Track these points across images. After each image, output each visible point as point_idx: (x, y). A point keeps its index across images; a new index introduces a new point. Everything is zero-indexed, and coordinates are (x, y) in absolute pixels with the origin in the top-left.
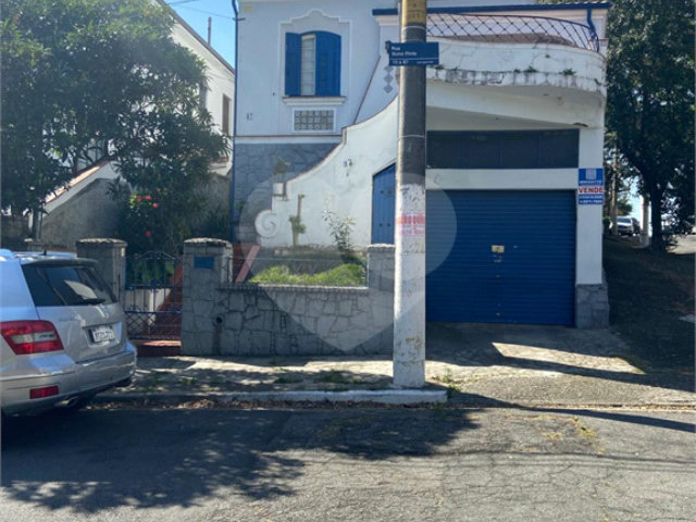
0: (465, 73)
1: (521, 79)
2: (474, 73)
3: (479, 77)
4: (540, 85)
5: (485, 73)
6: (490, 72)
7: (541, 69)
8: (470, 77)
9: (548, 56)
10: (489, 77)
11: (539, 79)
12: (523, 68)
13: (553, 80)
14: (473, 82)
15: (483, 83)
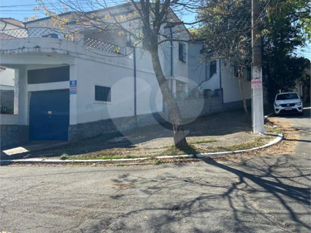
0: (4, 51)
1: (20, 51)
2: (7, 51)
3: (9, 52)
4: (26, 53)
5: (10, 50)
6: (12, 50)
7: (27, 47)
8: (5, 52)
9: (29, 42)
10: (12, 51)
11: (26, 50)
12: (21, 47)
13: (31, 50)
14: (7, 54)
15: (10, 54)
